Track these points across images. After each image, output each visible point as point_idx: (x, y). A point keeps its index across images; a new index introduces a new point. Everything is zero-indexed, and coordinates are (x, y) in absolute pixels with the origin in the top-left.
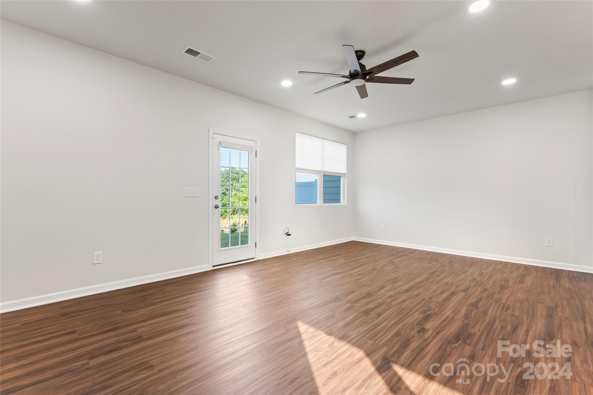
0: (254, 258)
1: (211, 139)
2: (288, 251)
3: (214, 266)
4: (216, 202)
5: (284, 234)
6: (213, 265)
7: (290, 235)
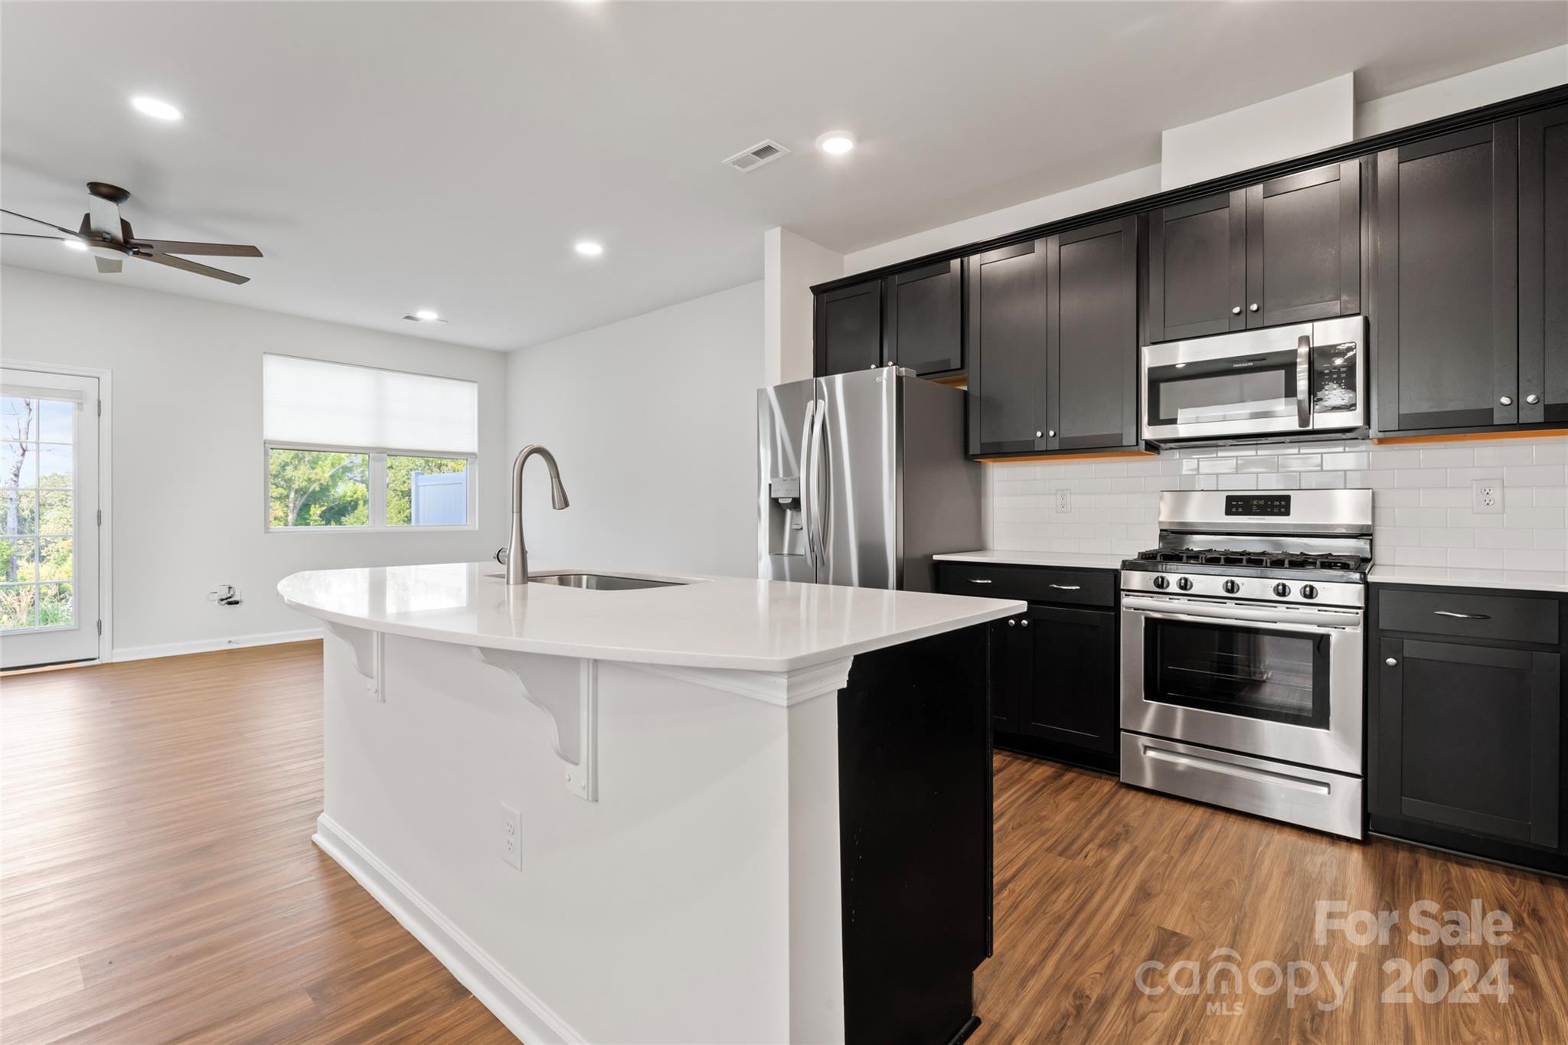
5: (216, 603)
7: (237, 603)
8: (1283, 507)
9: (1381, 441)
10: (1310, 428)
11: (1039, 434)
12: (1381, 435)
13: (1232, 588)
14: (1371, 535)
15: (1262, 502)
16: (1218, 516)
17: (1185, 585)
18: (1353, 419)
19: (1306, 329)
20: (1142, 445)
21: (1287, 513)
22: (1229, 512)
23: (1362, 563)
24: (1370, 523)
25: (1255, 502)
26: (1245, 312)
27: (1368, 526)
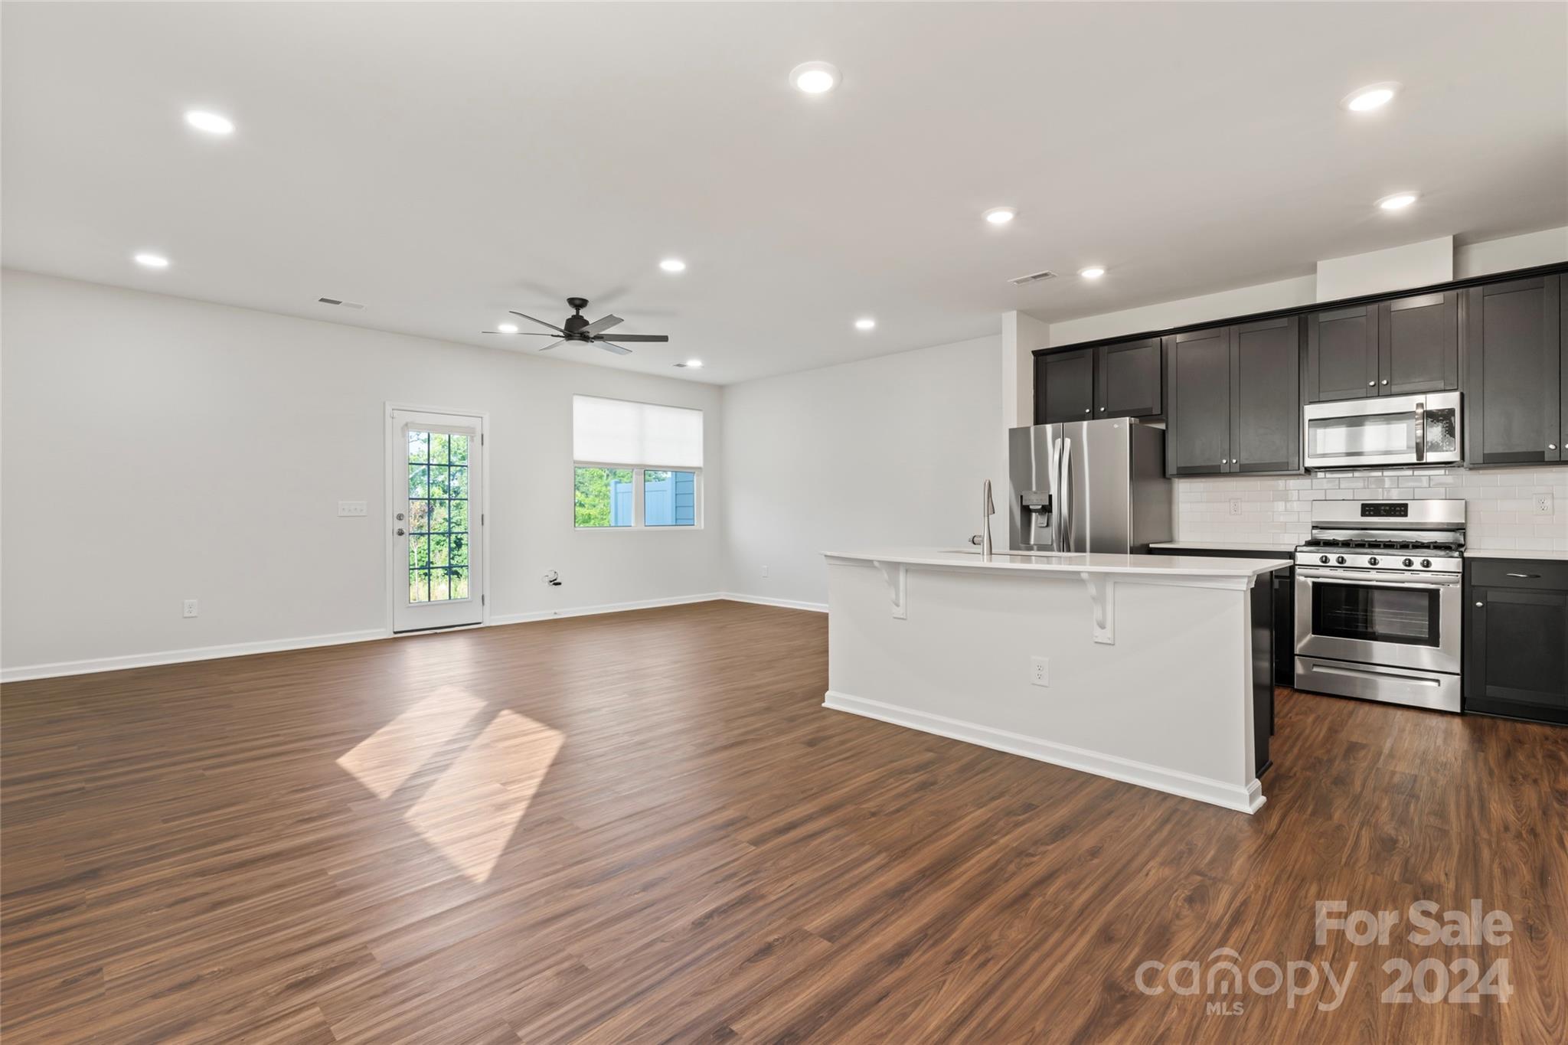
0: (480, 623)
1: (388, 420)
2: (555, 613)
3: (395, 633)
4: (399, 525)
5: (547, 584)
6: (395, 630)
7: (560, 584)
8: (1403, 511)
9: (1470, 469)
10: (1424, 461)
11: (1224, 461)
12: (1471, 466)
13: (1374, 562)
14: (1464, 529)
15: (1387, 508)
16: (1356, 517)
17: (1342, 561)
18: (1453, 455)
19: (1420, 398)
20: (1302, 470)
21: (1406, 515)
22: (1363, 514)
23: (1460, 546)
24: (1464, 521)
25: (1383, 508)
26: (1378, 385)
27: (1462, 524)
